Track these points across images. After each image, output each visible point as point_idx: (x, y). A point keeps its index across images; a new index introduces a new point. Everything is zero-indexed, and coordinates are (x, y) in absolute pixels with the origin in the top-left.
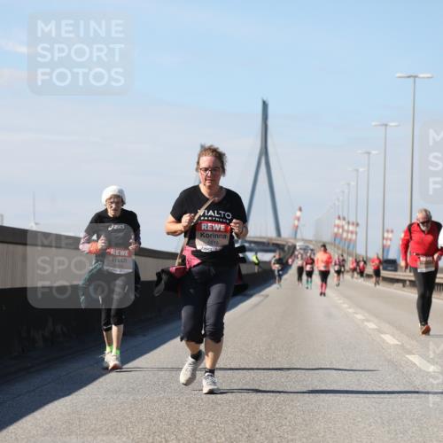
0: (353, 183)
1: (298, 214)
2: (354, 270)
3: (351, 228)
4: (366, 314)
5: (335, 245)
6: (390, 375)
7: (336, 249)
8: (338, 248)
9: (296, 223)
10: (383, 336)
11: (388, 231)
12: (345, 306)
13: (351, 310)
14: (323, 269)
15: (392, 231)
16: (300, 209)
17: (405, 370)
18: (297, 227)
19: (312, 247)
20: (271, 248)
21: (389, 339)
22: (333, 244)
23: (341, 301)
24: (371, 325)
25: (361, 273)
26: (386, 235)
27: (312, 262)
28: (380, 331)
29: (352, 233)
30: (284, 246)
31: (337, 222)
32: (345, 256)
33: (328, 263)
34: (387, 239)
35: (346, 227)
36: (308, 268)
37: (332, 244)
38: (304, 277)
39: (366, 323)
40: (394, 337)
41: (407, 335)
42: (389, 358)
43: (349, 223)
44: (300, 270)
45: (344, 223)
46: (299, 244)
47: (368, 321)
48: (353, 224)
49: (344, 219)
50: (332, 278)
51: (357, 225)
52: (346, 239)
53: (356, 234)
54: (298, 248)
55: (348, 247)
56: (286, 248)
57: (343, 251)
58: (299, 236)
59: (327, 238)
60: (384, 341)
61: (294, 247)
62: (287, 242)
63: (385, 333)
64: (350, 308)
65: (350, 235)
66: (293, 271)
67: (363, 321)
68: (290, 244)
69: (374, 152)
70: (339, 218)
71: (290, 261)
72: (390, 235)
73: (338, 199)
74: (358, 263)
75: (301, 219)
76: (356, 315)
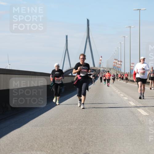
1: (101, 58)
3: (119, 63)
4: (124, 94)
6: (131, 117)
7: (114, 71)
8: (115, 70)
9: (100, 62)
10: (130, 102)
11: (132, 64)
12: (117, 91)
13: (119, 93)
15: (134, 64)
17: (137, 115)
18: (101, 63)
22: (113, 69)
23: (116, 90)
24: (126, 98)
25: (122, 79)
26: (131, 65)
28: (129, 100)
30: (96, 70)
35: (117, 63)
39: (124, 98)
40: (133, 102)
41: (138, 102)
42: (131, 110)
43: (118, 61)
44: (101, 78)
46: (101, 69)
47: (125, 97)
48: (120, 61)
49: (117, 60)
50: (111, 81)
52: (118, 67)
53: (121, 65)
54: (101, 70)
56: (97, 71)
58: (101, 67)
59: (111, 67)
60: (130, 104)
61: (100, 70)
62: (97, 69)
63: (131, 101)
65: (119, 66)
66: (99, 79)
67: (123, 96)
70: (115, 60)
71: (98, 75)
72: (133, 65)
73: (114, 53)
75: (102, 60)
76: (121, 95)
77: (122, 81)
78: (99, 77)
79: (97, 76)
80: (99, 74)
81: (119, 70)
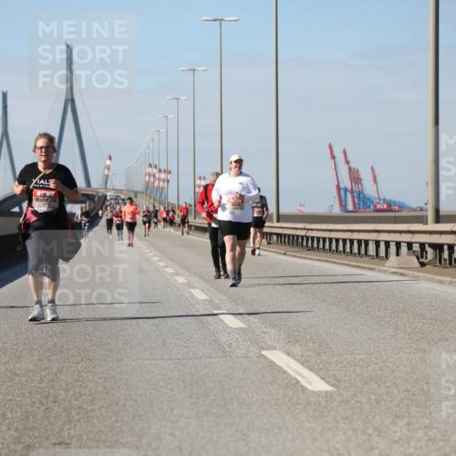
0: (163, 130)
1: (108, 162)
3: (163, 176)
4: (178, 267)
6: (196, 334)
7: (148, 198)
8: (150, 197)
9: (106, 172)
10: (192, 291)
11: (200, 178)
12: (156, 259)
13: (161, 264)
14: (130, 221)
15: (205, 178)
16: (110, 158)
17: (211, 328)
18: (107, 176)
22: (145, 193)
23: (152, 254)
24: (181, 280)
25: (171, 222)
28: (189, 285)
29: (163, 181)
30: (94, 196)
31: (149, 170)
32: (157, 205)
33: (134, 214)
34: (199, 186)
35: (157, 176)
37: (143, 193)
39: (176, 277)
40: (203, 291)
41: (216, 289)
43: (160, 171)
44: (110, 222)
45: (155, 171)
46: (109, 194)
47: (178, 274)
48: (165, 171)
49: (156, 167)
50: (140, 229)
51: (170, 173)
52: (158, 187)
53: (168, 181)
54: (108, 198)
56: (96, 199)
57: (155, 200)
58: (109, 186)
59: (139, 187)
60: (193, 295)
61: (106, 196)
62: (97, 192)
64: (160, 261)
65: (162, 184)
66: (103, 222)
67: (173, 275)
68: (100, 195)
69: (182, 98)
70: (150, 166)
71: (100, 212)
72: (202, 183)
73: (148, 147)
74: (168, 213)
75: (111, 168)
76: (166, 269)
77: (170, 230)
78: (101, 217)
79: (98, 214)
81: (163, 198)
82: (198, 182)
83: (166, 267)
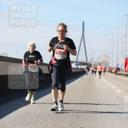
0: (109, 46)
1: (93, 54)
2: (109, 71)
3: (108, 59)
5: (103, 64)
6: (118, 101)
8: (104, 65)
9: (92, 57)
11: (118, 60)
14: (100, 71)
15: (120, 60)
16: (93, 53)
19: (96, 64)
20: (85, 64)
21: (118, 91)
22: (103, 63)
23: (104, 80)
24: (113, 87)
25: (111, 72)
27: (96, 69)
28: (116, 89)
29: (108, 60)
31: (104, 57)
33: (101, 69)
34: (118, 62)
35: (106, 59)
36: (95, 70)
38: (94, 73)
40: (120, 91)
41: (124, 90)
42: (118, 96)
43: (107, 57)
44: (93, 71)
45: (106, 57)
48: (108, 58)
51: (110, 58)
53: (109, 60)
54: (92, 64)
55: (107, 64)
56: (89, 64)
58: (93, 61)
59: (101, 62)
62: (89, 63)
64: (107, 82)
66: (91, 71)
67: (111, 86)
68: (90, 63)
69: (115, 37)
70: (104, 56)
74: (110, 69)
75: (93, 56)
76: (109, 84)
80: (90, 67)
82: (118, 61)
83: (109, 83)
